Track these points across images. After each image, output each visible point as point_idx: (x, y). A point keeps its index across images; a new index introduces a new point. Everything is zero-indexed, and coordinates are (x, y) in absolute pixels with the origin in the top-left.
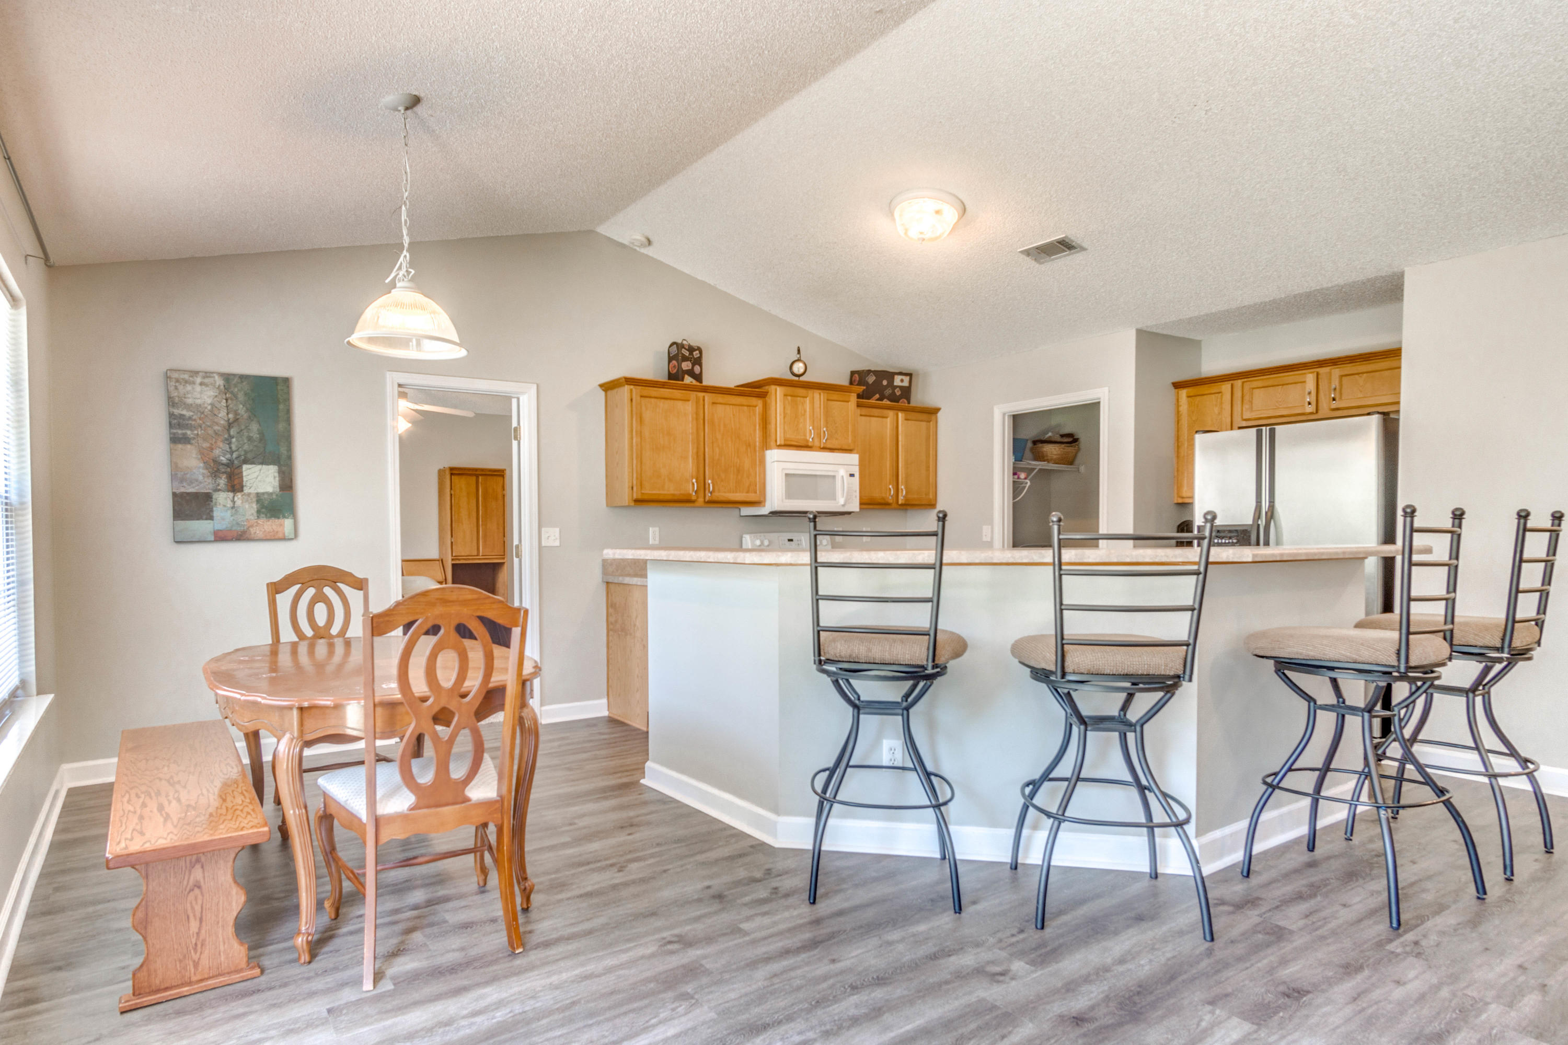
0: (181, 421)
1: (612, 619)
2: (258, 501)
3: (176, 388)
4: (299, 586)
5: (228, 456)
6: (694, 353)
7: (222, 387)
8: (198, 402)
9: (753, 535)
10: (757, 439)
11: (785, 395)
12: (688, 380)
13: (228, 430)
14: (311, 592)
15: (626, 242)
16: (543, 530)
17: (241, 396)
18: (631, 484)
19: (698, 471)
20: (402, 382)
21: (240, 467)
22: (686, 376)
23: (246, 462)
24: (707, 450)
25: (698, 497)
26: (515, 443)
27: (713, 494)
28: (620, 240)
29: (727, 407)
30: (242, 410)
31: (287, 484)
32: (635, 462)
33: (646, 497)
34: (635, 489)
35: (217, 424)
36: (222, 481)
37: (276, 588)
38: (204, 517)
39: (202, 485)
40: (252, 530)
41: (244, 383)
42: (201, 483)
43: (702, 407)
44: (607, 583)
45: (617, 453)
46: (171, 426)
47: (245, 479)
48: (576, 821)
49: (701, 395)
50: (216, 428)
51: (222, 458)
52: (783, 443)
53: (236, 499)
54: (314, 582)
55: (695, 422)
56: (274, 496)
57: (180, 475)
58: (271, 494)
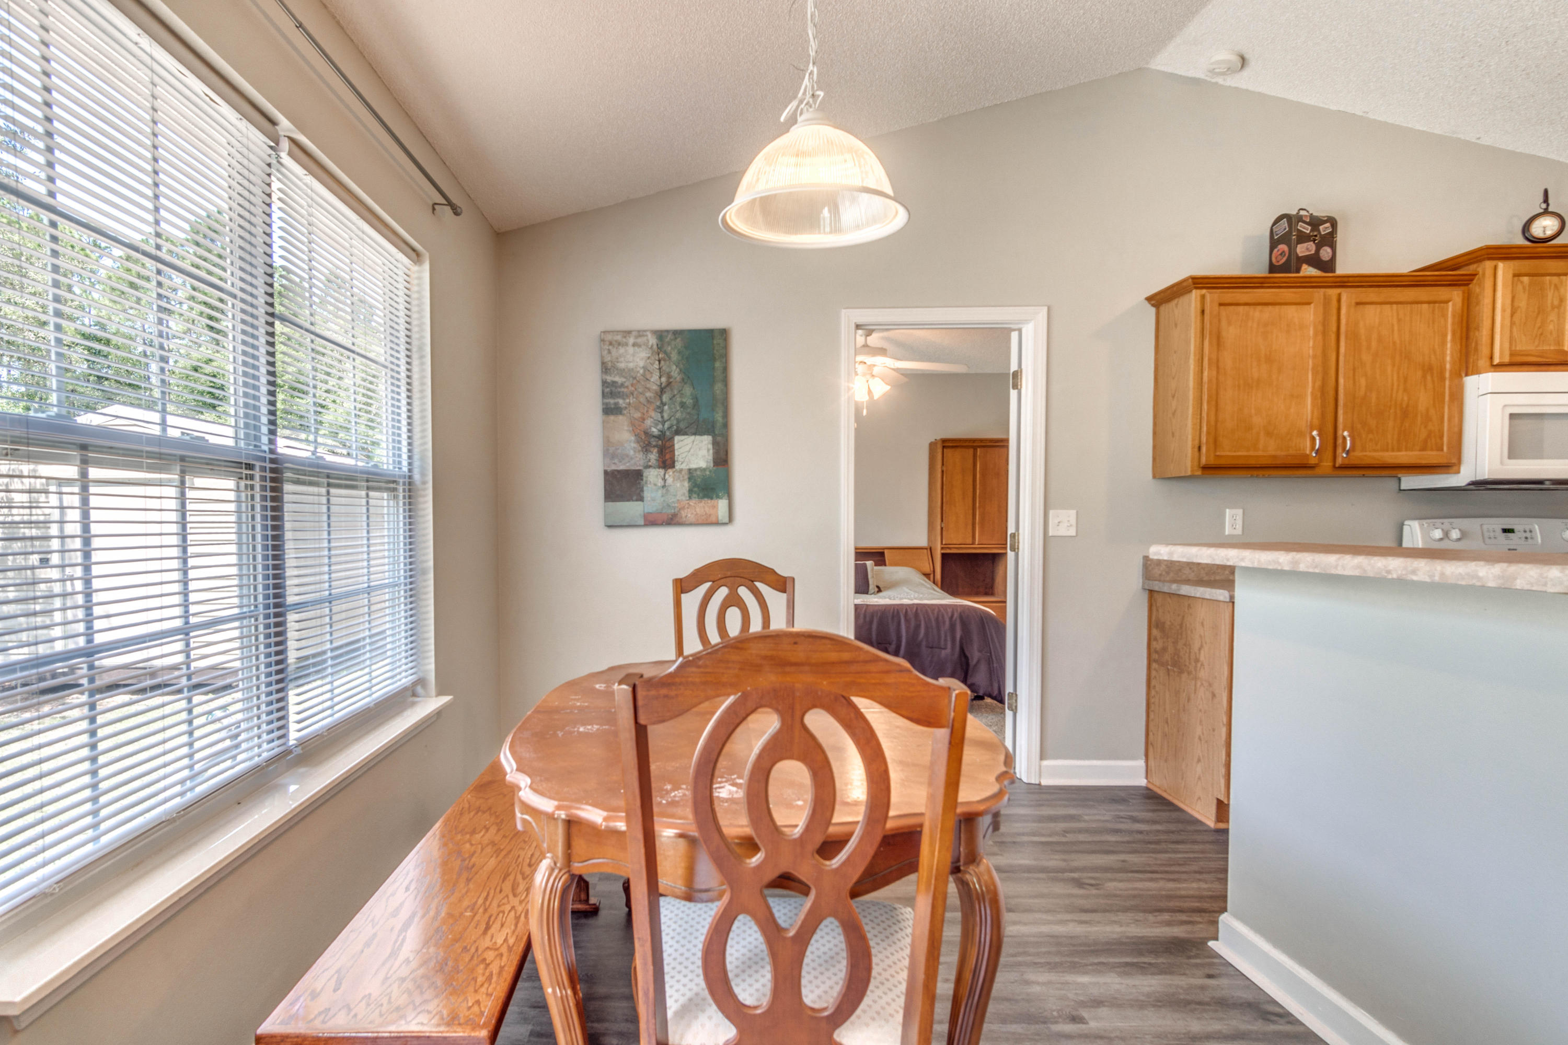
0: (613, 389)
1: (1157, 645)
2: (690, 479)
3: (609, 352)
4: (709, 584)
5: (660, 427)
6: (1321, 228)
7: (655, 347)
8: (631, 365)
9: (1424, 522)
10: (1448, 358)
11: (1517, 275)
12: (1308, 271)
13: (661, 397)
14: (723, 592)
15: (1200, 74)
16: (1051, 513)
17: (675, 356)
18: (1197, 442)
19: (1323, 415)
20: (861, 321)
21: (672, 439)
22: (1304, 266)
23: (678, 432)
24: (1341, 381)
25: (1320, 460)
26: (1013, 394)
27: (1352, 454)
28: (1191, 74)
29: (1387, 308)
30: (675, 372)
31: (722, 458)
32: (1205, 406)
33: (1222, 462)
34: (1204, 449)
35: (649, 389)
36: (653, 456)
37: (682, 586)
38: (635, 498)
39: (633, 462)
40: (683, 513)
41: (678, 340)
42: (632, 458)
43: (1334, 311)
44: (1151, 592)
45: (1173, 397)
46: (604, 395)
47: (676, 453)
48: (1085, 1013)
49: (1333, 292)
50: (648, 394)
51: (654, 430)
52: (1507, 359)
53: (667, 476)
54: (728, 579)
55: (1320, 337)
56: (708, 473)
57: (611, 450)
58: (704, 470)
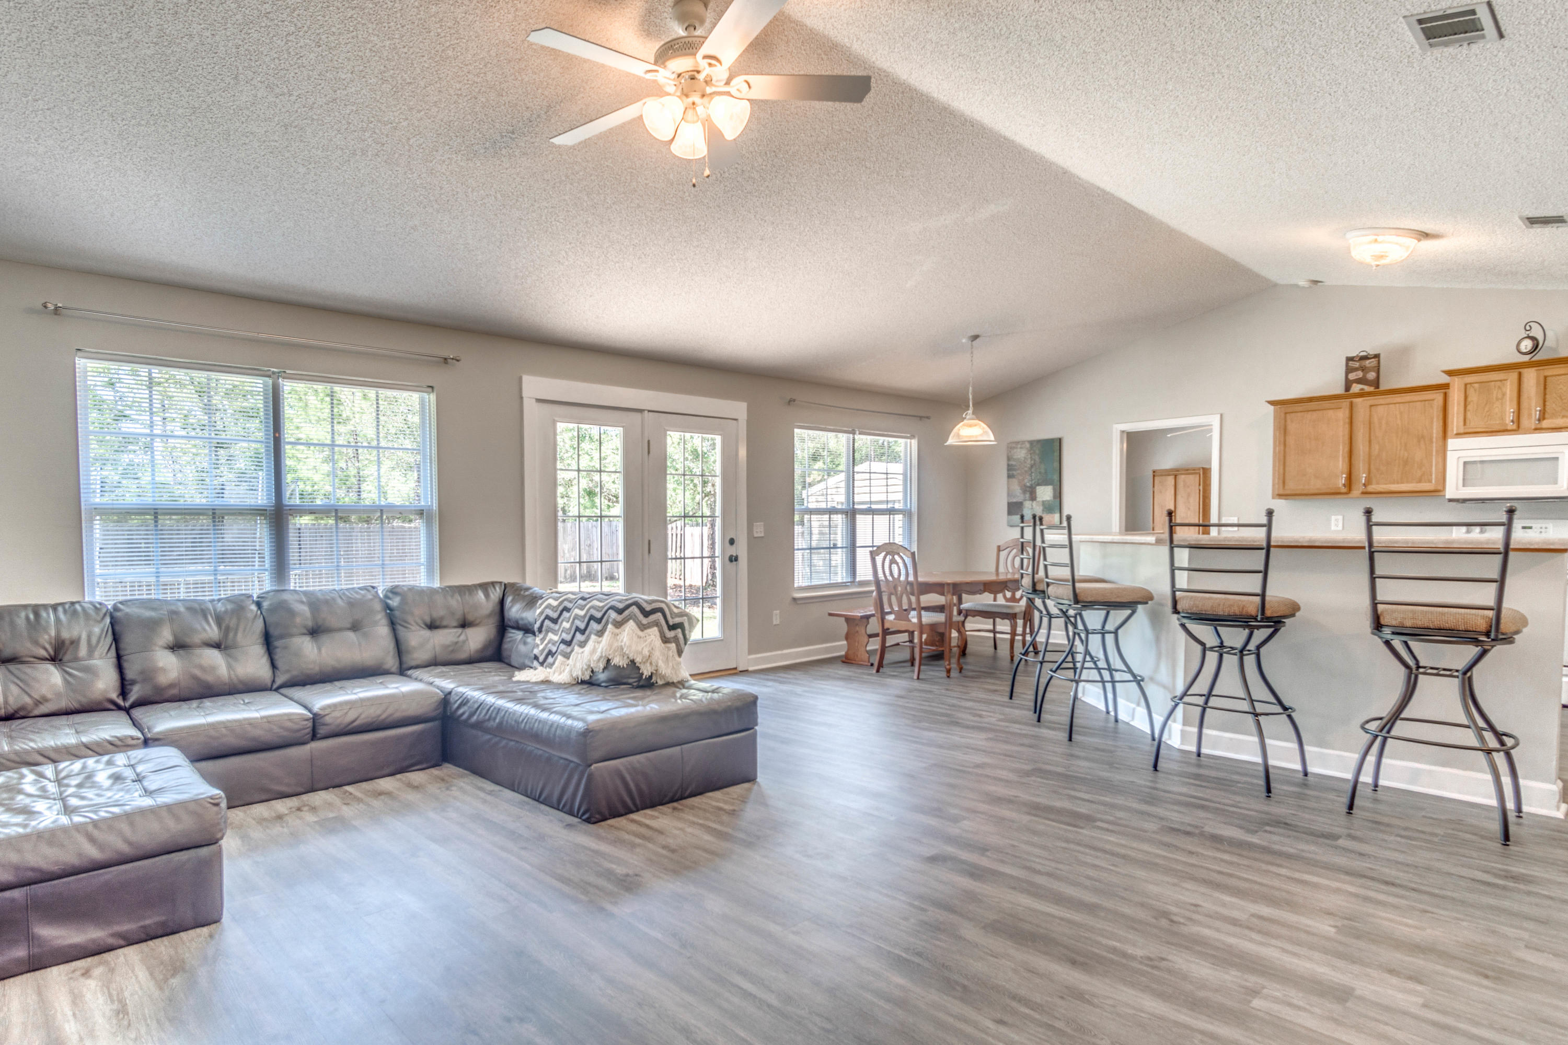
0: (1012, 467)
2: (1043, 505)
4: (1010, 548)
5: (1031, 483)
6: (1367, 362)
7: (1029, 448)
8: (1019, 457)
10: (1436, 432)
11: (1469, 384)
12: (1356, 388)
13: (1031, 470)
14: (1014, 551)
17: (1037, 452)
18: (1274, 483)
19: (1350, 466)
21: (1035, 488)
22: (1355, 385)
23: (1039, 485)
24: (1361, 447)
25: (1350, 490)
30: (1037, 458)
31: (1059, 494)
32: (1277, 465)
34: (1276, 486)
35: (1026, 467)
36: (1028, 495)
37: (1000, 549)
41: (1040, 444)
42: (1019, 497)
43: (1357, 411)
46: (1008, 470)
47: (1038, 494)
51: (1028, 484)
52: (1462, 431)
53: (1033, 504)
57: (1011, 494)
58: (1051, 500)
